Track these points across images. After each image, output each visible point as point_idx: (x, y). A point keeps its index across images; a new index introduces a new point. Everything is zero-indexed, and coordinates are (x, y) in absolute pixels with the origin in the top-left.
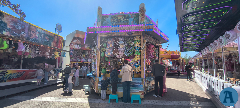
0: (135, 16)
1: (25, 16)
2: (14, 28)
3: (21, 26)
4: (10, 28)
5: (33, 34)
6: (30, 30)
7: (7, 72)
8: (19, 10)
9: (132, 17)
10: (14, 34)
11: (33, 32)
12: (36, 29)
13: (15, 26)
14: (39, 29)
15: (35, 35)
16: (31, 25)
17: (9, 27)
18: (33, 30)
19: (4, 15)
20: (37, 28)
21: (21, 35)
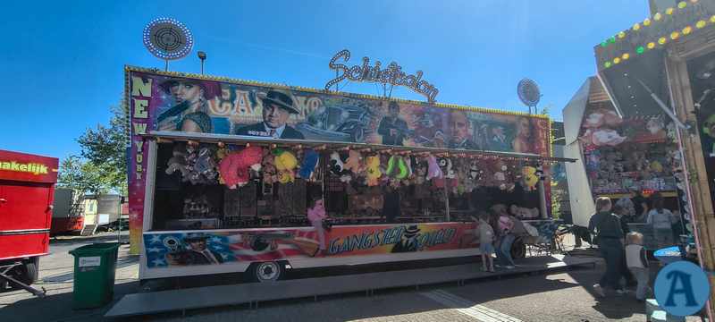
1: (436, 92)
2: (420, 126)
3: (433, 119)
4: (413, 128)
5: (461, 130)
6: (451, 122)
7: (419, 230)
8: (424, 82)
10: (422, 140)
11: (461, 125)
12: (465, 114)
13: (421, 123)
14: (472, 114)
15: (466, 130)
16: (451, 110)
17: (411, 128)
18: (458, 121)
19: (400, 104)
20: (468, 113)
21: (437, 139)
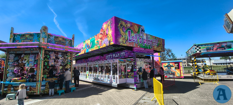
0: (69, 40)
9: (68, 41)
